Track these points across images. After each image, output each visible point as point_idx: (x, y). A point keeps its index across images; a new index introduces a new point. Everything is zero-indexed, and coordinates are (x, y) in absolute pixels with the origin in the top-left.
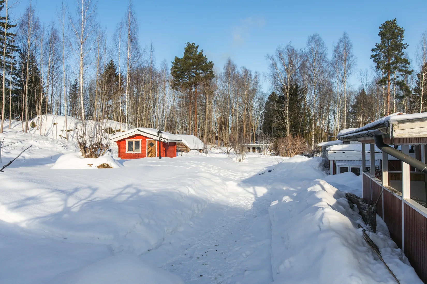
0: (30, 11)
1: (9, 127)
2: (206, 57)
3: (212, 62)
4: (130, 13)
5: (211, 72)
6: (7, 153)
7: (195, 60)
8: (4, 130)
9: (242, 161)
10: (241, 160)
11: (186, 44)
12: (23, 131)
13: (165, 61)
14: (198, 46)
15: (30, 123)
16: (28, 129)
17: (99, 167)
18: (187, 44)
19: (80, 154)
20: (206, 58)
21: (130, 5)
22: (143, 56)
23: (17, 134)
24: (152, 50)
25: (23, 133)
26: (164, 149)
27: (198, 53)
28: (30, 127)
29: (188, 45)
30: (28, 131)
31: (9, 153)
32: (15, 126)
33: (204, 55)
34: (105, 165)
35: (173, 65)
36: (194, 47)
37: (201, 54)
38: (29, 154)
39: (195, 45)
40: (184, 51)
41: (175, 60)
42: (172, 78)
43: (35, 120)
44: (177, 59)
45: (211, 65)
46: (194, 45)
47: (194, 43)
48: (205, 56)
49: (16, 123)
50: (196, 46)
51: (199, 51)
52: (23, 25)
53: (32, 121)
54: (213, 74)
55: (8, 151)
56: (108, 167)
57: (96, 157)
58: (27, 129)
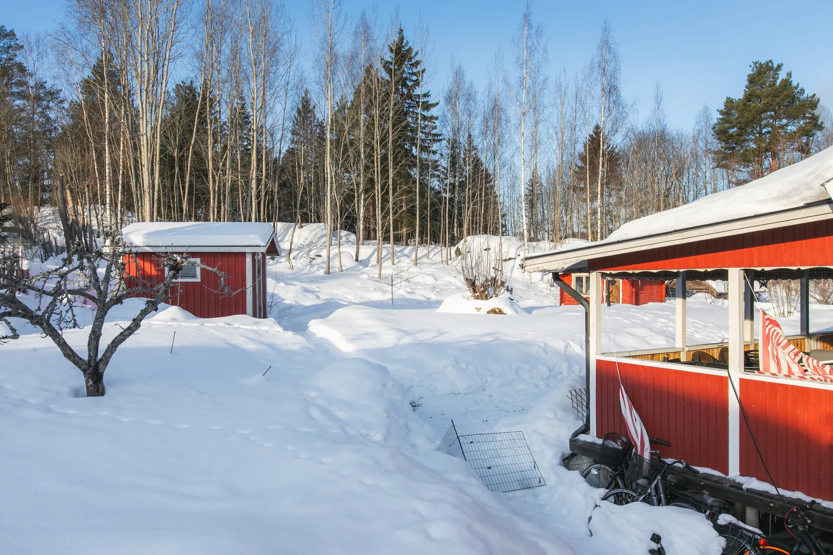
0: (459, 75)
1: (427, 255)
2: (801, 87)
3: (815, 95)
4: (606, 45)
5: (814, 118)
6: (410, 293)
7: (770, 98)
8: (418, 262)
9: (786, 316)
10: (786, 314)
11: (750, 66)
12: (442, 261)
13: (706, 109)
14: (782, 64)
15: (454, 249)
16: (451, 259)
17: (488, 312)
18: (753, 65)
19: (469, 294)
20: (802, 90)
21: (606, 30)
22: (630, 118)
23: (434, 266)
24: (658, 100)
25: (442, 265)
26: (634, 291)
27: (778, 82)
28: (453, 255)
29: (756, 67)
30: (450, 262)
31: (413, 293)
32: (435, 255)
33: (794, 84)
34: (496, 310)
35: (721, 117)
36: (772, 68)
37: (787, 84)
38: (436, 295)
39: (772, 64)
40: (746, 83)
41: (725, 105)
42: (717, 145)
43: (460, 245)
44: (729, 102)
45: (813, 103)
46: (770, 64)
47: (771, 61)
48: (798, 85)
49: (436, 250)
50: (775, 66)
51: (782, 75)
52: (451, 99)
53: (457, 246)
54: (819, 123)
55: (412, 291)
56: (501, 312)
57: (486, 298)
58: (449, 257)
